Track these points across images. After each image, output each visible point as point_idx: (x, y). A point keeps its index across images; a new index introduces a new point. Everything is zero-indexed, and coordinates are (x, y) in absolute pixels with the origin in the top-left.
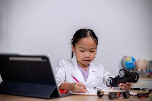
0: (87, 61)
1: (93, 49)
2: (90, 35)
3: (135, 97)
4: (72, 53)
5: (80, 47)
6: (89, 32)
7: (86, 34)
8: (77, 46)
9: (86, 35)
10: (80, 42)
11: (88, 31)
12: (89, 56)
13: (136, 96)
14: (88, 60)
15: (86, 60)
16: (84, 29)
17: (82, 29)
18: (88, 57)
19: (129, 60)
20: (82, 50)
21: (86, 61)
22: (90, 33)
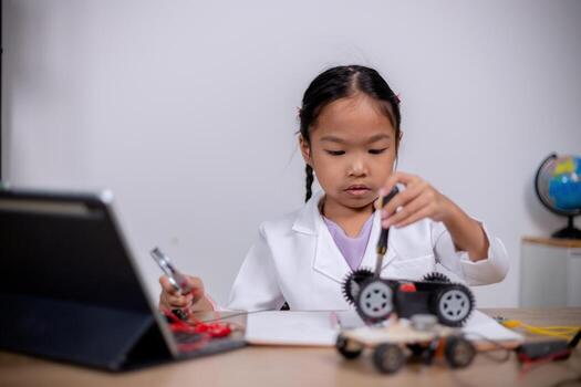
0: (362, 192)
1: (377, 138)
2: (362, 86)
3: (506, 359)
4: (309, 169)
5: (324, 139)
6: (355, 76)
7: (345, 84)
8: (316, 137)
9: (345, 87)
10: (322, 119)
11: (354, 72)
12: (366, 172)
13: (513, 355)
14: (361, 189)
15: (355, 189)
16: (340, 68)
17: (332, 69)
18: (363, 176)
19: (568, 174)
20: (335, 147)
21: (355, 193)
22: (359, 78)
